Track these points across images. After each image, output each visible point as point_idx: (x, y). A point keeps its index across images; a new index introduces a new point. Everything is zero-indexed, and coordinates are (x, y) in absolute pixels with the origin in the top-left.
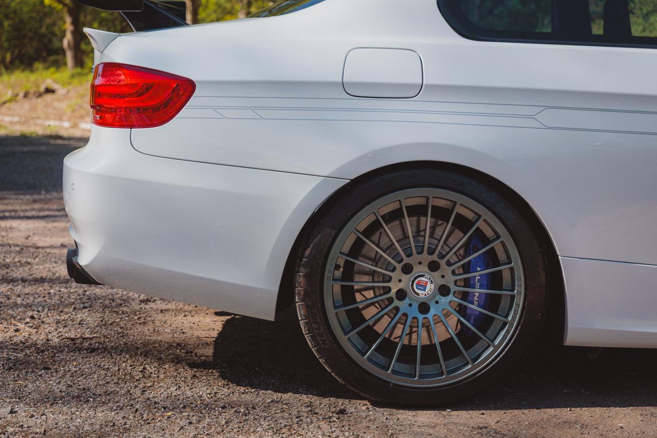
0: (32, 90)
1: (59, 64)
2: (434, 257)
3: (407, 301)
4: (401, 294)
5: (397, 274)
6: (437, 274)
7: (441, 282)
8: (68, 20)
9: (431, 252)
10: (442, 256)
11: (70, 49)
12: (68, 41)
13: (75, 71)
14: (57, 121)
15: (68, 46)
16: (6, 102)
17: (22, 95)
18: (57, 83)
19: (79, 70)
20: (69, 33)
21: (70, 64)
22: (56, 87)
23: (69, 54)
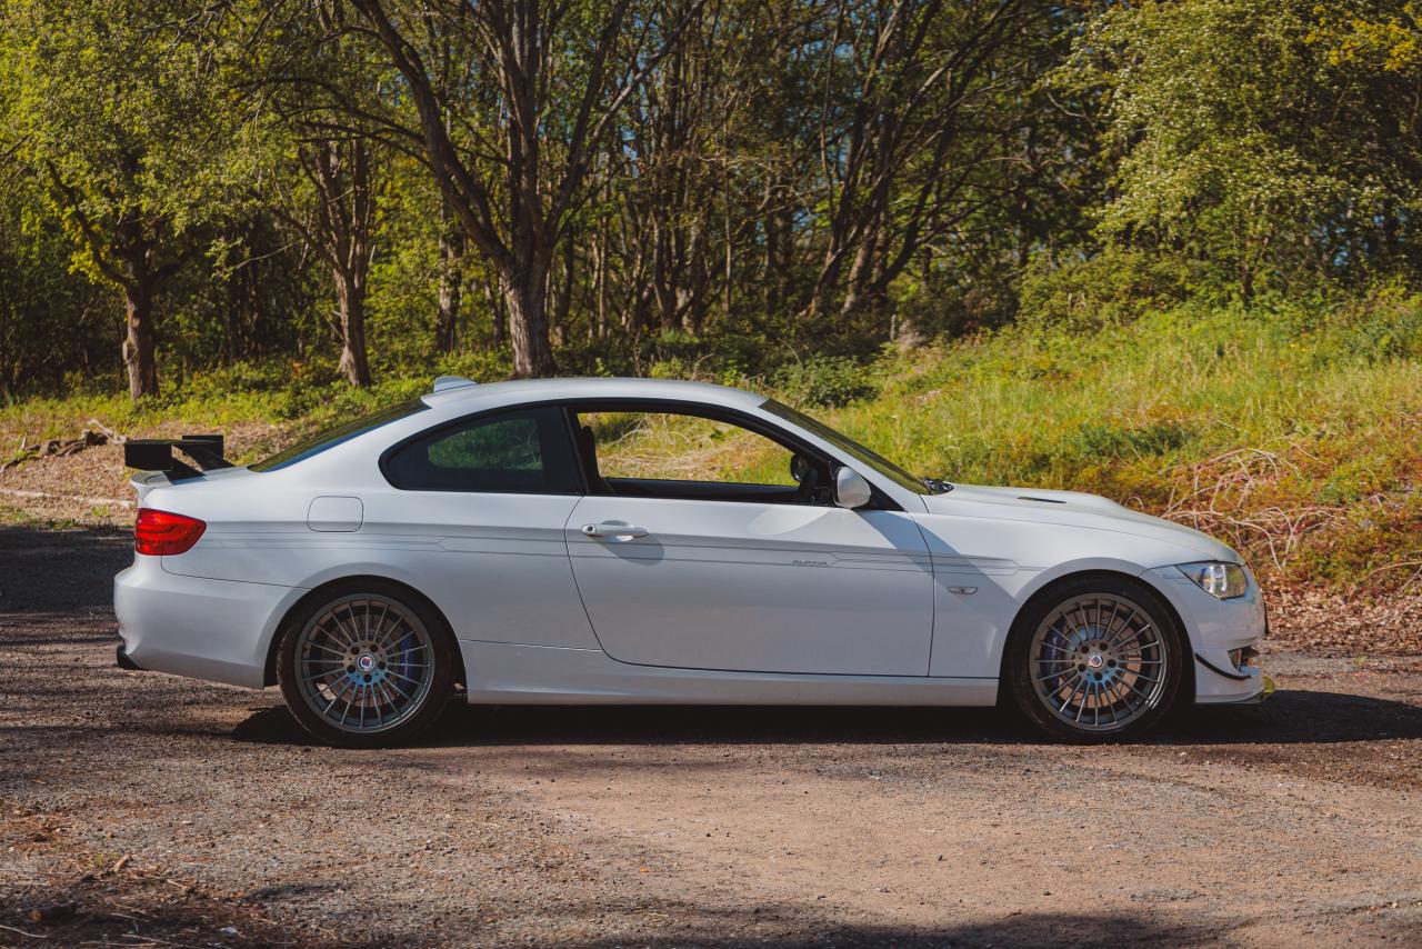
0: (65, 439)
1: (114, 388)
2: (374, 642)
3: (356, 673)
4: (352, 669)
5: (348, 655)
6: (377, 654)
7: (380, 659)
8: (131, 308)
9: (371, 638)
10: (378, 641)
11: (133, 363)
12: (129, 345)
13: (141, 401)
14: (109, 497)
15: (129, 357)
16: (16, 463)
17: (45, 448)
18: (108, 426)
19: (149, 399)
20: (130, 330)
21: (132, 389)
22: (107, 431)
23: (130, 370)
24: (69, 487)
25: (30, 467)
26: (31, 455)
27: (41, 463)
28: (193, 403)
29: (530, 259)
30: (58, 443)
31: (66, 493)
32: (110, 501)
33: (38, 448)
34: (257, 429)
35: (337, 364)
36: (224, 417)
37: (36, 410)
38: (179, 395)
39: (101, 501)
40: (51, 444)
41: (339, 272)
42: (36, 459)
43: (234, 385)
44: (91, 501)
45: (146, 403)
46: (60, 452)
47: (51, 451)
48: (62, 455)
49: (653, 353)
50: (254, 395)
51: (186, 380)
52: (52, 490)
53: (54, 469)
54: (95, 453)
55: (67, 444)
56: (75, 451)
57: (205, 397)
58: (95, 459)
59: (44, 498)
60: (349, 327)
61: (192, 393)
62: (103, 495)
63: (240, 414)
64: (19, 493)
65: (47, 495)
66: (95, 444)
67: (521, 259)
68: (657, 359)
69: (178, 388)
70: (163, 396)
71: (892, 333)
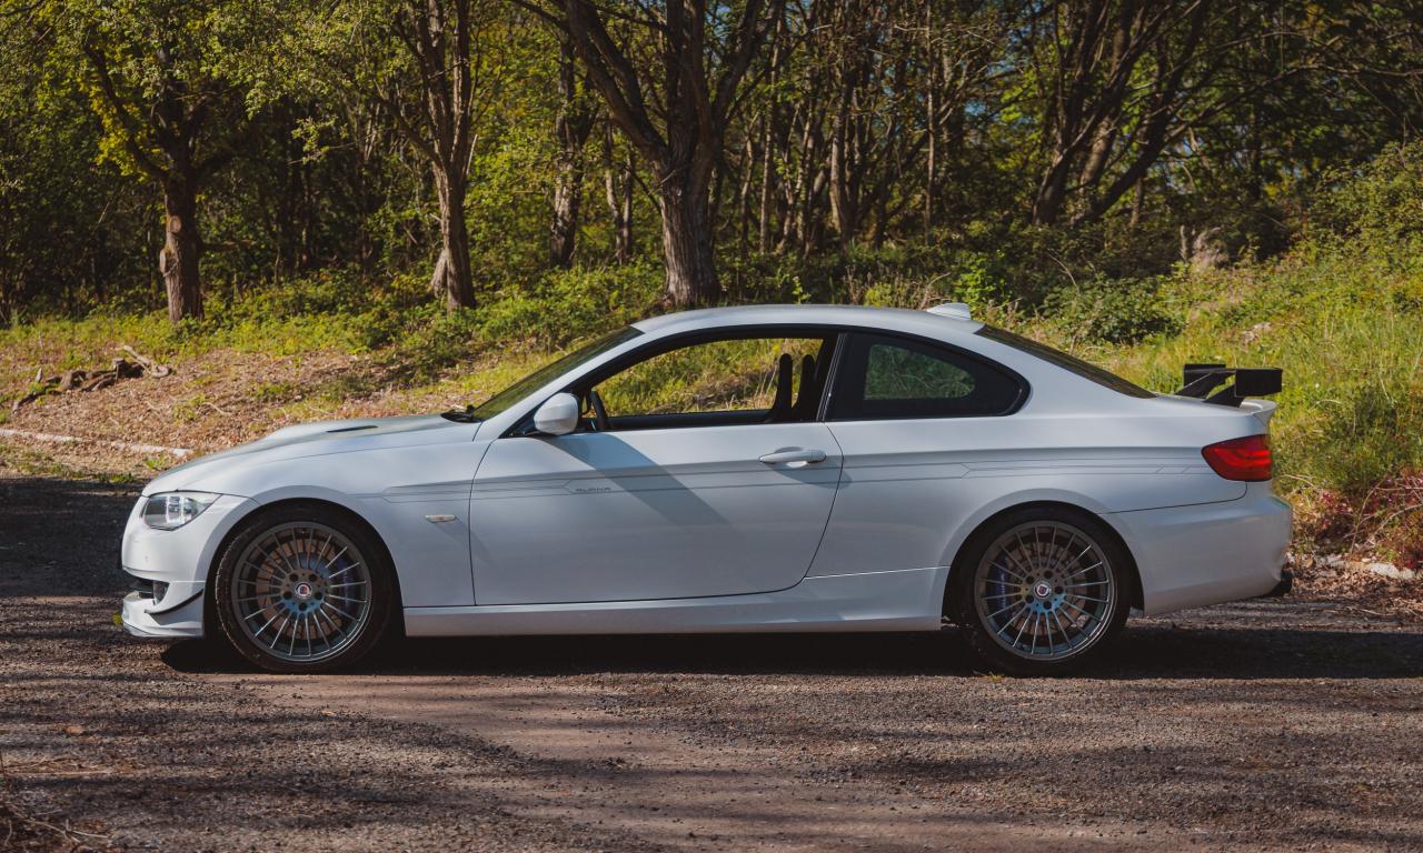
0: (91, 369)
11: (172, 276)
12: (168, 254)
13: (182, 323)
14: (156, 444)
15: (167, 268)
16: (32, 398)
17: (67, 379)
18: (141, 353)
19: (192, 322)
20: (169, 235)
21: (171, 308)
22: (143, 360)
23: (169, 284)
24: (104, 430)
25: (50, 404)
26: (51, 388)
27: (63, 400)
28: (247, 327)
29: (691, 152)
30: (83, 374)
31: (101, 437)
32: (159, 449)
33: (58, 380)
34: (335, 360)
35: (428, 281)
36: (290, 345)
37: (49, 332)
38: (229, 317)
39: (147, 448)
40: (74, 375)
41: (439, 164)
42: (57, 393)
43: (298, 306)
44: (135, 448)
45: (189, 327)
46: (86, 385)
47: (75, 384)
48: (89, 390)
49: (869, 272)
50: (323, 317)
51: (237, 298)
52: (84, 434)
53: (82, 408)
54: (129, 386)
55: (95, 376)
56: (105, 385)
57: (260, 320)
58: (132, 395)
59: (76, 444)
60: (451, 235)
61: (245, 315)
62: (149, 440)
63: (309, 342)
64: (41, 437)
65: (78, 439)
66: (129, 376)
67: (679, 150)
68: (877, 278)
69: (228, 307)
70: (207, 316)
71: (1184, 250)
